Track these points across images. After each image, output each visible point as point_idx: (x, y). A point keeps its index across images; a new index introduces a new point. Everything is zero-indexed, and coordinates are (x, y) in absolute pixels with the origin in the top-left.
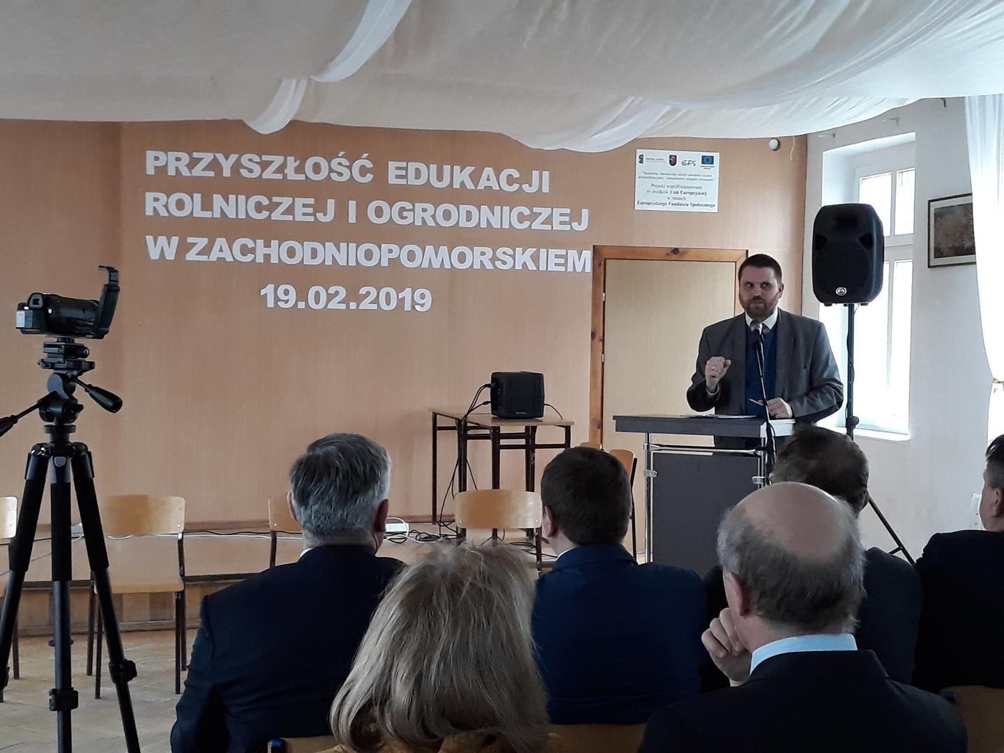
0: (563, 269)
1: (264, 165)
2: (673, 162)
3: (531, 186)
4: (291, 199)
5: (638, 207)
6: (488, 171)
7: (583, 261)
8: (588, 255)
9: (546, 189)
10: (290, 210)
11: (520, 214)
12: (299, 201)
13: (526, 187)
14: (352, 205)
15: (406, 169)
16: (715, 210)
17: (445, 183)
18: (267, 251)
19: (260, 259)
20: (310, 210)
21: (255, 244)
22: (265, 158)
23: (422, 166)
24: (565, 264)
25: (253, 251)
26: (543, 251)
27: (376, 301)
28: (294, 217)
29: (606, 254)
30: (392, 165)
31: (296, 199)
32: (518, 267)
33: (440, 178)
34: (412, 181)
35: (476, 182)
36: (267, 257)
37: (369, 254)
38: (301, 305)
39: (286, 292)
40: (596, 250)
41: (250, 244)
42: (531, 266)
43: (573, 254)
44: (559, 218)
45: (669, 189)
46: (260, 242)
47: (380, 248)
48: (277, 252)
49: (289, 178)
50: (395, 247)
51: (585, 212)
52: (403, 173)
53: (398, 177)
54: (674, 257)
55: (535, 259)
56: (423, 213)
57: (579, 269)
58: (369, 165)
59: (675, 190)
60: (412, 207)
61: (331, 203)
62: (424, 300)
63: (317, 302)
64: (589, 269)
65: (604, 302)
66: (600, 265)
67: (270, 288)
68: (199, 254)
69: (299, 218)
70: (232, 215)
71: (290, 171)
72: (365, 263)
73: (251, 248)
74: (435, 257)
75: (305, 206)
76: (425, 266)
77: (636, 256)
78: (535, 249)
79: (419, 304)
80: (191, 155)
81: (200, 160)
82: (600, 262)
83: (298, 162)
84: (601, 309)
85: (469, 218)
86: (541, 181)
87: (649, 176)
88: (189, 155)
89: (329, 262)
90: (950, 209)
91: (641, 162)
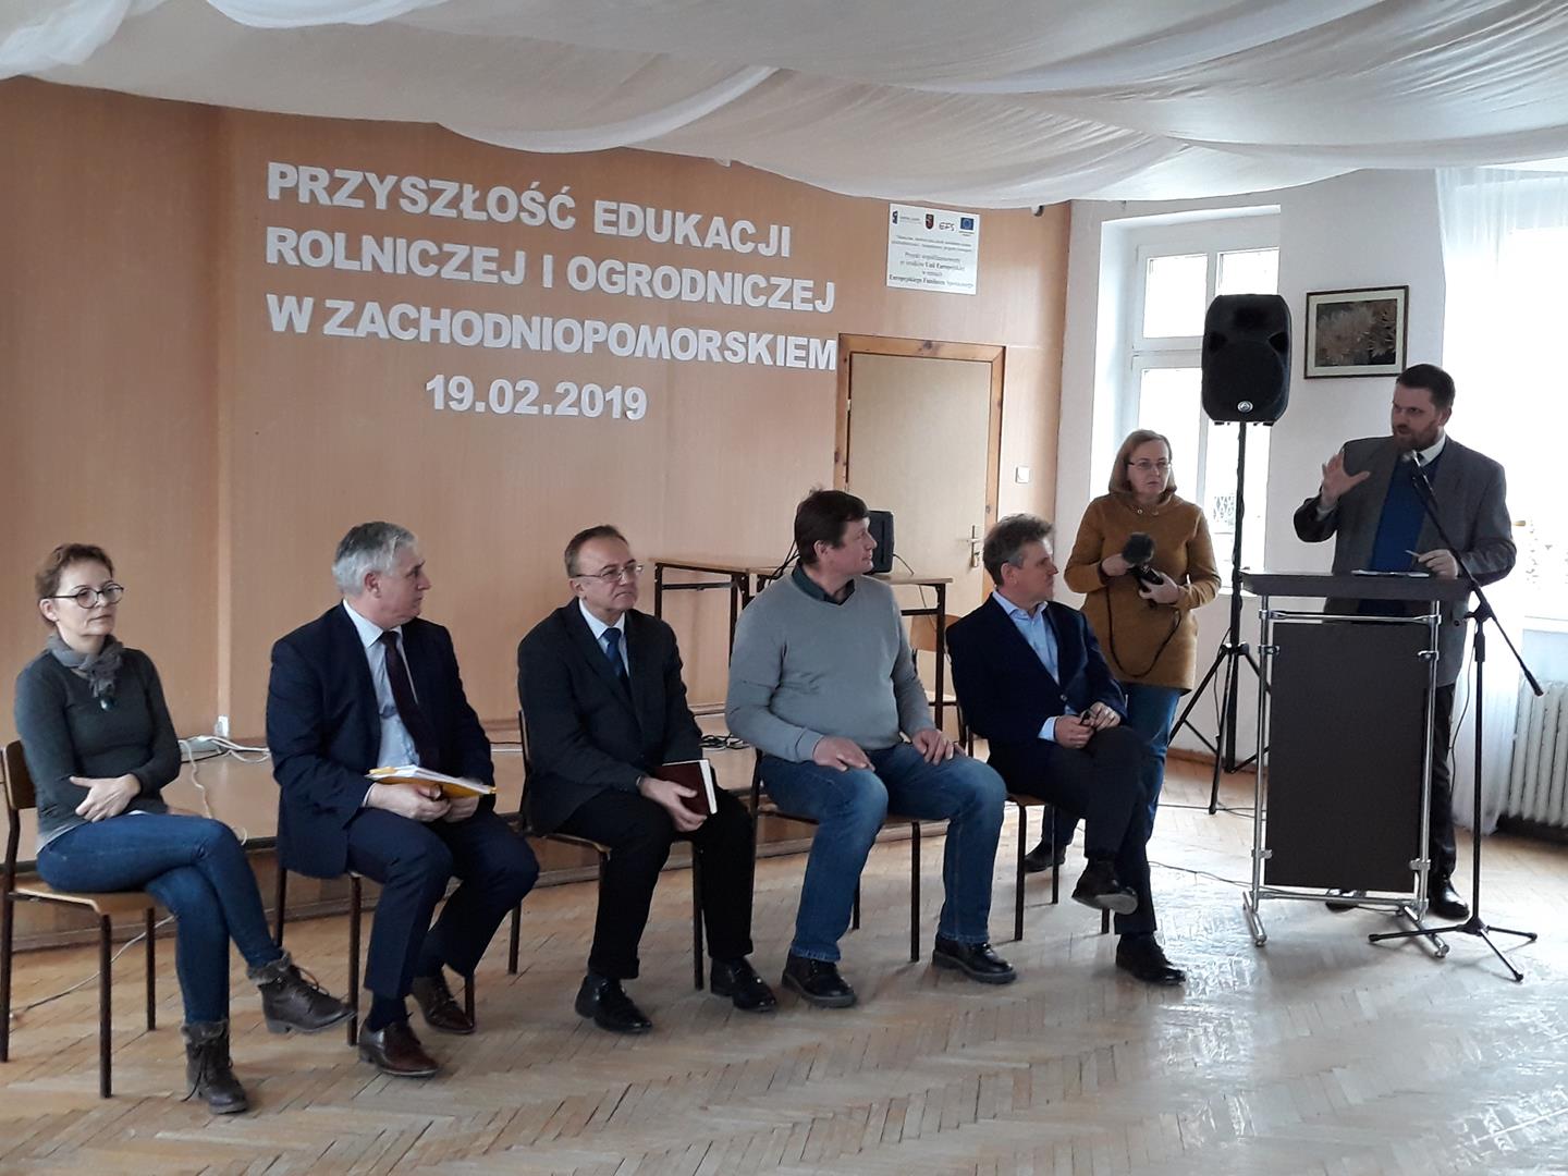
0: (803, 364)
1: (433, 195)
2: (930, 225)
3: (768, 246)
4: (468, 248)
5: (890, 283)
6: (718, 222)
7: (826, 355)
8: (832, 345)
9: (785, 253)
10: (466, 265)
11: (755, 285)
12: (480, 252)
13: (762, 248)
14: (548, 260)
15: (616, 212)
16: (972, 291)
17: (664, 237)
18: (436, 324)
19: (425, 337)
20: (493, 266)
21: (419, 312)
22: (435, 184)
23: (636, 209)
24: (806, 359)
25: (416, 323)
26: (781, 339)
27: (577, 403)
28: (471, 275)
29: (854, 345)
30: (600, 205)
31: (475, 249)
32: (752, 360)
33: (659, 230)
34: (624, 231)
35: (703, 238)
36: (435, 333)
37: (568, 336)
38: (480, 407)
39: (461, 387)
40: (842, 341)
41: (412, 312)
42: (767, 360)
43: (815, 343)
44: (796, 294)
45: (925, 260)
46: (426, 311)
47: (583, 325)
48: (447, 326)
49: (465, 216)
50: (601, 325)
51: (830, 286)
52: (613, 217)
53: (607, 223)
54: (926, 352)
55: (772, 349)
56: (636, 279)
57: (822, 366)
58: (570, 203)
59: (931, 262)
60: (623, 269)
61: (520, 256)
62: (635, 403)
63: (501, 403)
64: (833, 366)
65: (849, 412)
66: (846, 360)
67: (439, 379)
68: (341, 325)
69: (479, 277)
70: (387, 268)
71: (467, 206)
72: (564, 348)
73: (414, 320)
74: (651, 342)
75: (487, 259)
76: (639, 354)
77: (884, 349)
78: (771, 336)
79: (630, 409)
80: (331, 173)
81: (344, 181)
82: (846, 357)
83: (477, 194)
84: (846, 421)
85: (693, 289)
86: (780, 240)
87: (904, 241)
88: (329, 172)
89: (517, 345)
90: (1346, 306)
91: (895, 221)
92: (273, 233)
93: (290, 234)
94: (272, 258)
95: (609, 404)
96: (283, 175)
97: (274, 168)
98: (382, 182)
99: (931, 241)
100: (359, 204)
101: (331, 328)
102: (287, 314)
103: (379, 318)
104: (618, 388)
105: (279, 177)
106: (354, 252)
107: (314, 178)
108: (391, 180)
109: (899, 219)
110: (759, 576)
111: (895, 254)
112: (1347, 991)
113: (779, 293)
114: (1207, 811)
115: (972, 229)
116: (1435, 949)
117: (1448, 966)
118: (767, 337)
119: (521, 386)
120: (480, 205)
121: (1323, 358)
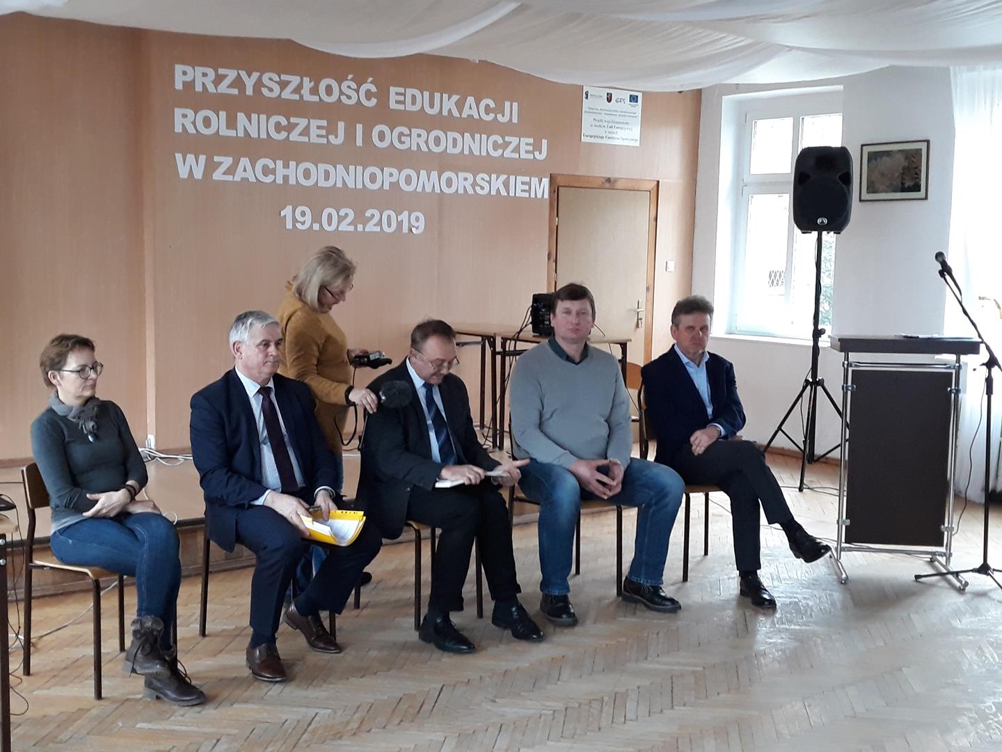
0: (526, 195)
1: (283, 85)
2: (609, 100)
3: (503, 116)
4: (307, 120)
5: (583, 139)
6: (470, 100)
7: (542, 188)
8: (546, 181)
9: (515, 120)
10: (306, 132)
11: (495, 143)
12: (314, 123)
13: (499, 117)
14: (359, 127)
15: (404, 95)
16: (637, 144)
17: (435, 111)
18: (286, 172)
19: (280, 181)
20: (323, 132)
21: (275, 164)
22: (284, 77)
23: (416, 92)
24: (529, 191)
25: (273, 172)
26: (512, 178)
27: (380, 223)
28: (309, 139)
29: (560, 181)
30: (393, 90)
31: (311, 121)
32: (493, 192)
33: (432, 105)
34: (410, 107)
35: (460, 110)
36: (286, 178)
37: (373, 178)
38: (316, 227)
39: (303, 214)
40: (552, 179)
41: (271, 165)
42: (504, 193)
43: (535, 181)
44: (523, 147)
45: (606, 124)
46: (280, 163)
47: (382, 171)
48: (294, 173)
49: (305, 99)
50: (394, 171)
51: (544, 142)
52: (402, 98)
53: (397, 102)
54: (607, 185)
55: (506, 184)
56: (417, 139)
57: (539, 196)
58: (374, 89)
59: (610, 125)
60: (408, 133)
61: (341, 126)
62: (418, 223)
63: (330, 224)
64: (546, 196)
65: (557, 227)
66: (555, 191)
67: (289, 208)
68: (225, 173)
69: (314, 139)
70: (254, 135)
71: (305, 92)
72: (369, 185)
73: (273, 169)
74: (426, 182)
75: (319, 127)
76: (419, 189)
77: (581, 184)
78: (506, 176)
79: (414, 227)
80: (216, 71)
81: (225, 76)
82: (555, 189)
83: (313, 83)
84: (555, 232)
85: (455, 145)
86: (511, 112)
87: (592, 111)
88: (214, 70)
89: (339, 185)
90: (888, 153)
91: (587, 98)
92: (178, 112)
93: (190, 113)
94: (178, 129)
95: (400, 224)
96: (185, 73)
97: (179, 68)
98: (249, 77)
99: (610, 111)
100: (235, 91)
101: (218, 175)
102: (189, 166)
103: (249, 168)
104: (406, 213)
105: (182, 74)
106: (231, 124)
107: (205, 75)
108: (255, 75)
109: (589, 96)
110: (502, 338)
111: (587, 119)
112: (905, 614)
113: (511, 147)
114: (798, 490)
115: (637, 102)
116: (958, 584)
117: (968, 596)
118: (503, 177)
119: (342, 213)
120: (314, 91)
121: (872, 188)
